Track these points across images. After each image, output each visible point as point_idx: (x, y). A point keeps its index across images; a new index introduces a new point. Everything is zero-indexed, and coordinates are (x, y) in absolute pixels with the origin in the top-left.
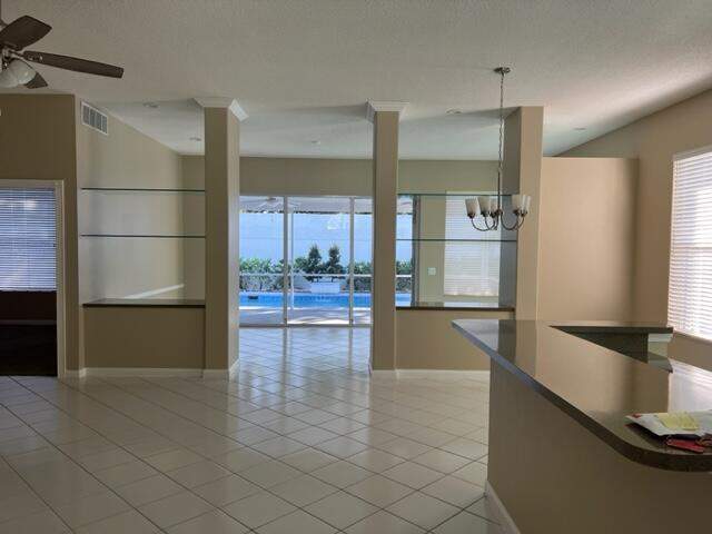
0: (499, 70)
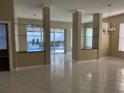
0: (109, 5)
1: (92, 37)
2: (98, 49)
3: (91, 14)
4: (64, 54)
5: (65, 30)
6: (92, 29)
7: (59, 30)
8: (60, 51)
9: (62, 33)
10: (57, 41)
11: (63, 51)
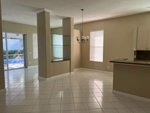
1: (62, 46)
2: (70, 60)
3: (61, 17)
4: (24, 69)
5: (24, 35)
6: (62, 36)
7: (14, 35)
8: (17, 66)
9: (17, 39)
10: (10, 51)
11: (23, 65)
